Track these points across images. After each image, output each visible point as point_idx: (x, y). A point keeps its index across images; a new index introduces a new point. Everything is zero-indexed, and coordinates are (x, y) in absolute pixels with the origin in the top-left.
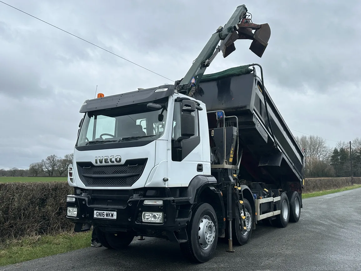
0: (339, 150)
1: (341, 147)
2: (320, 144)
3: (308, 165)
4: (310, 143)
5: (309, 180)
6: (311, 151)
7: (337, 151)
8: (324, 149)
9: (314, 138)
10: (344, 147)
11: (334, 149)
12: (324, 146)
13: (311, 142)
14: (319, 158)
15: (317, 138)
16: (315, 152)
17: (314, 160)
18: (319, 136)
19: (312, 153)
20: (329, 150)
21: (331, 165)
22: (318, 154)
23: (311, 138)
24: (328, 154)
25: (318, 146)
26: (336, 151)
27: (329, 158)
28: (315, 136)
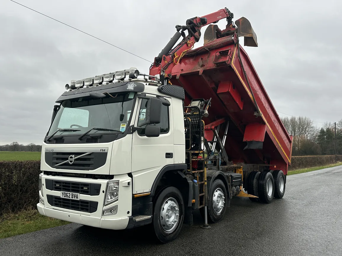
0: (325, 130)
1: (327, 127)
2: (308, 124)
3: (297, 144)
4: (298, 123)
5: (295, 158)
6: (299, 131)
7: (324, 131)
8: (311, 129)
9: (302, 119)
10: (330, 127)
11: (320, 129)
12: (312, 126)
13: (300, 123)
14: (307, 138)
15: (305, 119)
16: (303, 132)
17: (302, 139)
18: (307, 117)
19: (300, 132)
20: (317, 130)
21: (317, 143)
22: (306, 133)
23: (300, 119)
24: (315, 134)
25: (306, 126)
26: (322, 131)
27: (316, 138)
28: (304, 118)
